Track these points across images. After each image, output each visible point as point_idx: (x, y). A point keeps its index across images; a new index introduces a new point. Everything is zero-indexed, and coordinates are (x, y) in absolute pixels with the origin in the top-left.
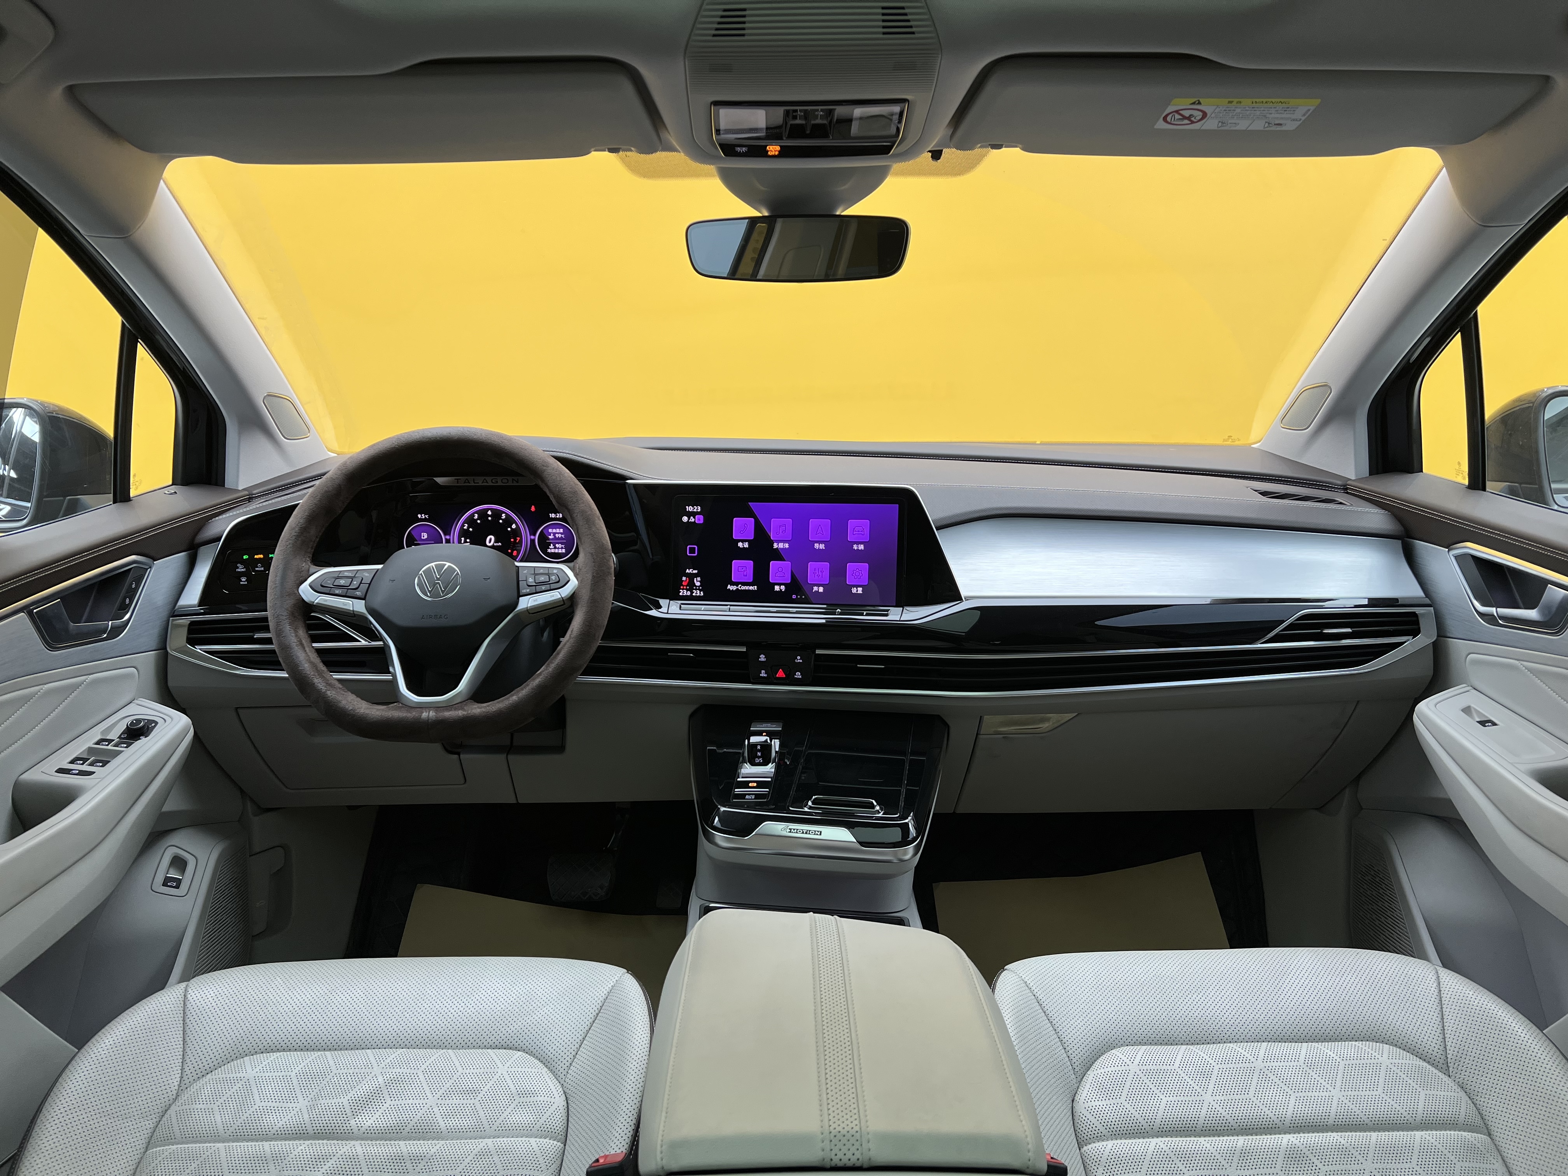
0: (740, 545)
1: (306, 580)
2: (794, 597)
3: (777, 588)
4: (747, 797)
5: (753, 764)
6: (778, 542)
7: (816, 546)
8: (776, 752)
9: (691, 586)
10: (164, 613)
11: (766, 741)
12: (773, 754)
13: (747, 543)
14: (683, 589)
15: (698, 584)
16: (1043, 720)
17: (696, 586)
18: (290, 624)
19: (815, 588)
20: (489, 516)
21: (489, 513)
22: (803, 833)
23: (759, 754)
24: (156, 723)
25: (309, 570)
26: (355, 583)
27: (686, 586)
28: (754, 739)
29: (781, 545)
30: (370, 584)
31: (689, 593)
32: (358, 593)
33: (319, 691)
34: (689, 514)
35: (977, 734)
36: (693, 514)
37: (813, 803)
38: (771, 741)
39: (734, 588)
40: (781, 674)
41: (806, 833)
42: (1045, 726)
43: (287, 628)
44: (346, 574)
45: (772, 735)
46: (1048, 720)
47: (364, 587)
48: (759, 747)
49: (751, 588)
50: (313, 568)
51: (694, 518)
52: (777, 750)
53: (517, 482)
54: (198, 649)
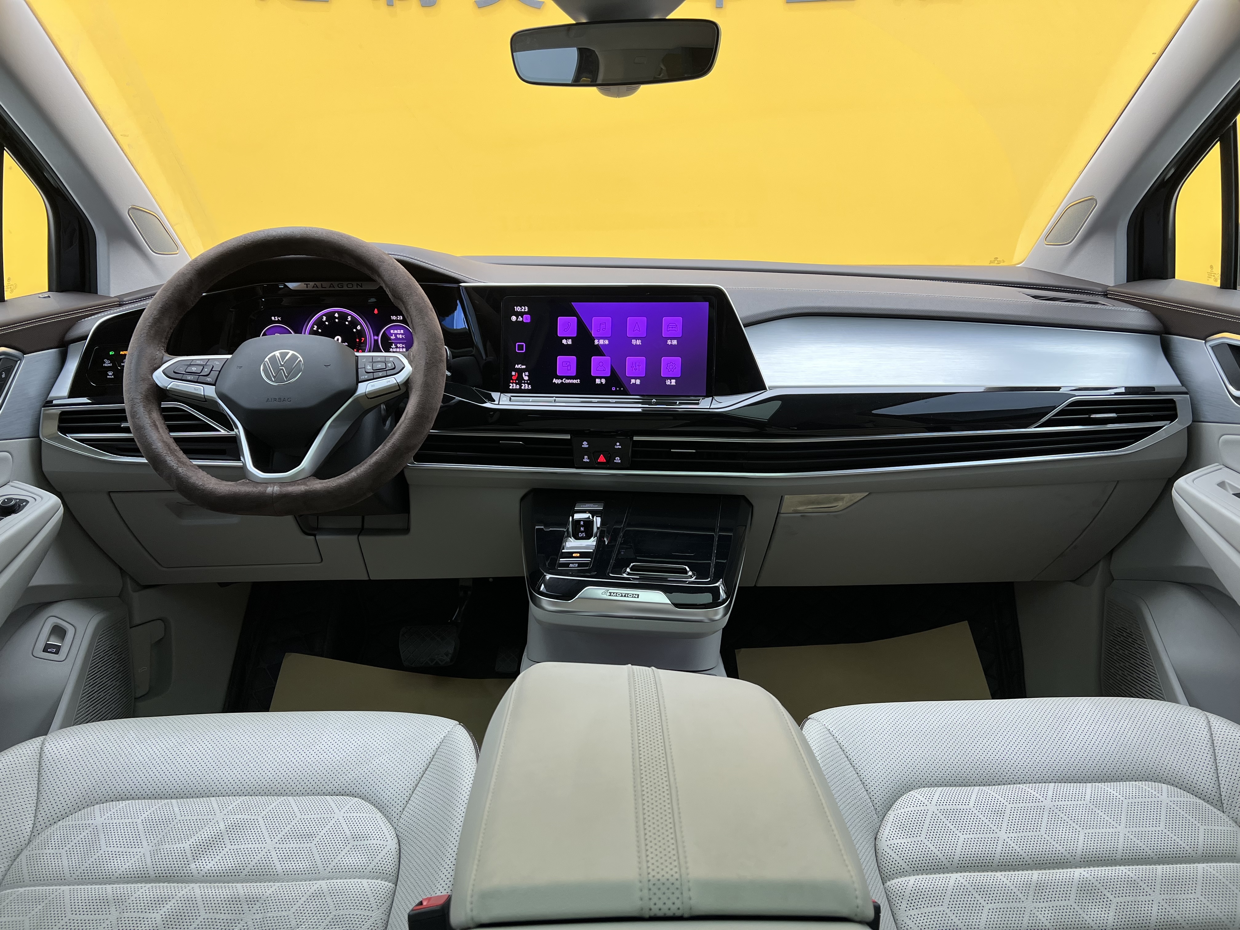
0: (564, 341)
1: (159, 367)
2: (613, 389)
3: (598, 381)
4: (571, 565)
5: (577, 538)
6: (599, 338)
7: (634, 342)
8: (598, 528)
9: (520, 381)
10: (38, 404)
11: (589, 518)
12: (595, 530)
13: (570, 340)
14: (512, 383)
15: (526, 378)
16: (837, 500)
17: (525, 380)
18: (144, 407)
19: (633, 381)
20: (336, 318)
21: (336, 315)
22: (622, 596)
23: (582, 529)
24: (27, 502)
25: (162, 358)
26: (206, 371)
27: (516, 380)
28: (577, 516)
29: (601, 342)
30: (220, 371)
31: (518, 387)
32: (209, 379)
33: (170, 468)
34: (518, 314)
35: (778, 513)
36: (521, 314)
37: (631, 570)
38: (593, 517)
39: (559, 381)
40: (602, 459)
41: (625, 596)
42: (840, 505)
43: (141, 410)
44: (198, 362)
45: (594, 513)
46: (842, 499)
47: (214, 374)
48: (582, 523)
49: (575, 381)
50: (167, 356)
51: (522, 317)
52: (599, 526)
53: (362, 287)
54: (69, 437)
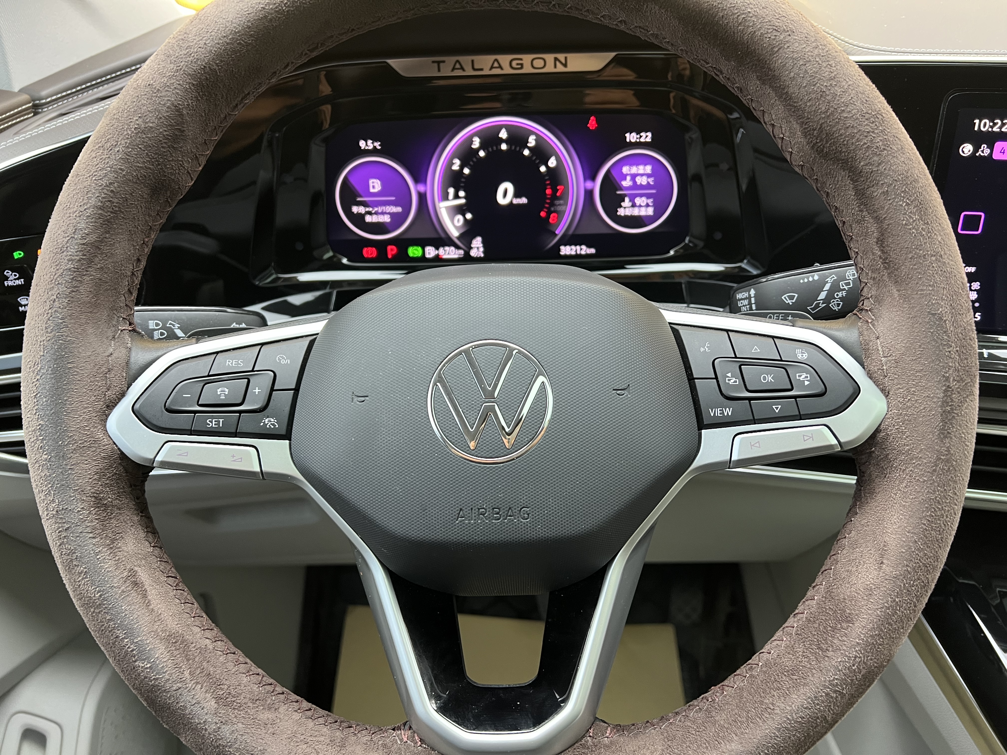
1: (123, 395)
20: (502, 140)
21: (503, 134)
32: (269, 422)
34: (979, 139)
36: (991, 139)
47: (281, 401)
51: (991, 147)
